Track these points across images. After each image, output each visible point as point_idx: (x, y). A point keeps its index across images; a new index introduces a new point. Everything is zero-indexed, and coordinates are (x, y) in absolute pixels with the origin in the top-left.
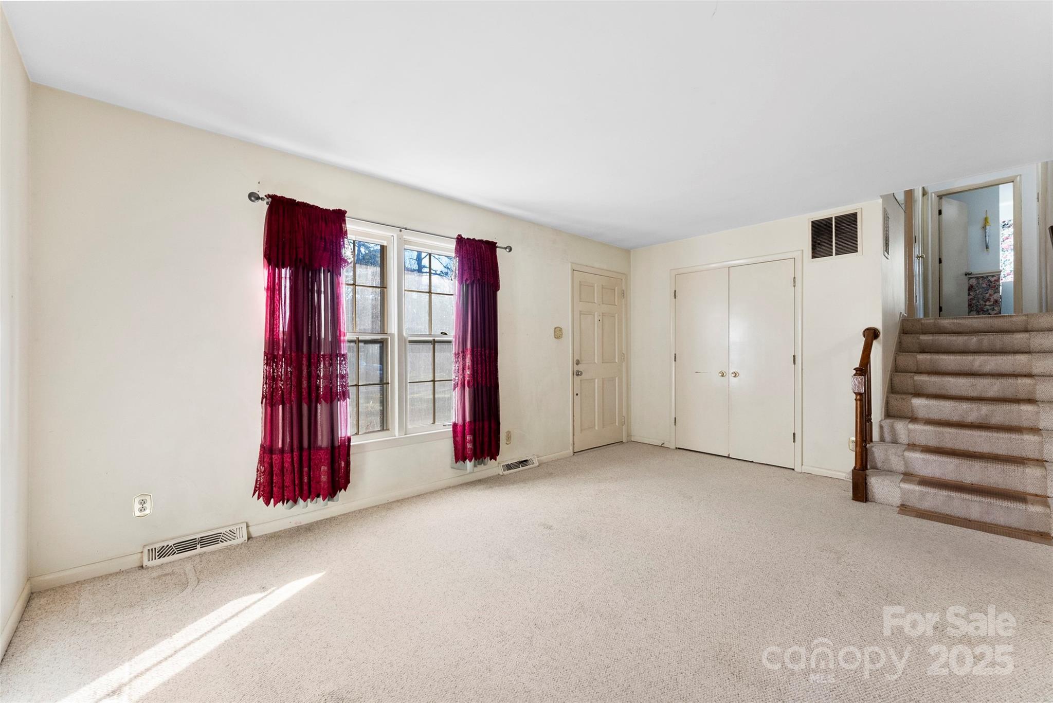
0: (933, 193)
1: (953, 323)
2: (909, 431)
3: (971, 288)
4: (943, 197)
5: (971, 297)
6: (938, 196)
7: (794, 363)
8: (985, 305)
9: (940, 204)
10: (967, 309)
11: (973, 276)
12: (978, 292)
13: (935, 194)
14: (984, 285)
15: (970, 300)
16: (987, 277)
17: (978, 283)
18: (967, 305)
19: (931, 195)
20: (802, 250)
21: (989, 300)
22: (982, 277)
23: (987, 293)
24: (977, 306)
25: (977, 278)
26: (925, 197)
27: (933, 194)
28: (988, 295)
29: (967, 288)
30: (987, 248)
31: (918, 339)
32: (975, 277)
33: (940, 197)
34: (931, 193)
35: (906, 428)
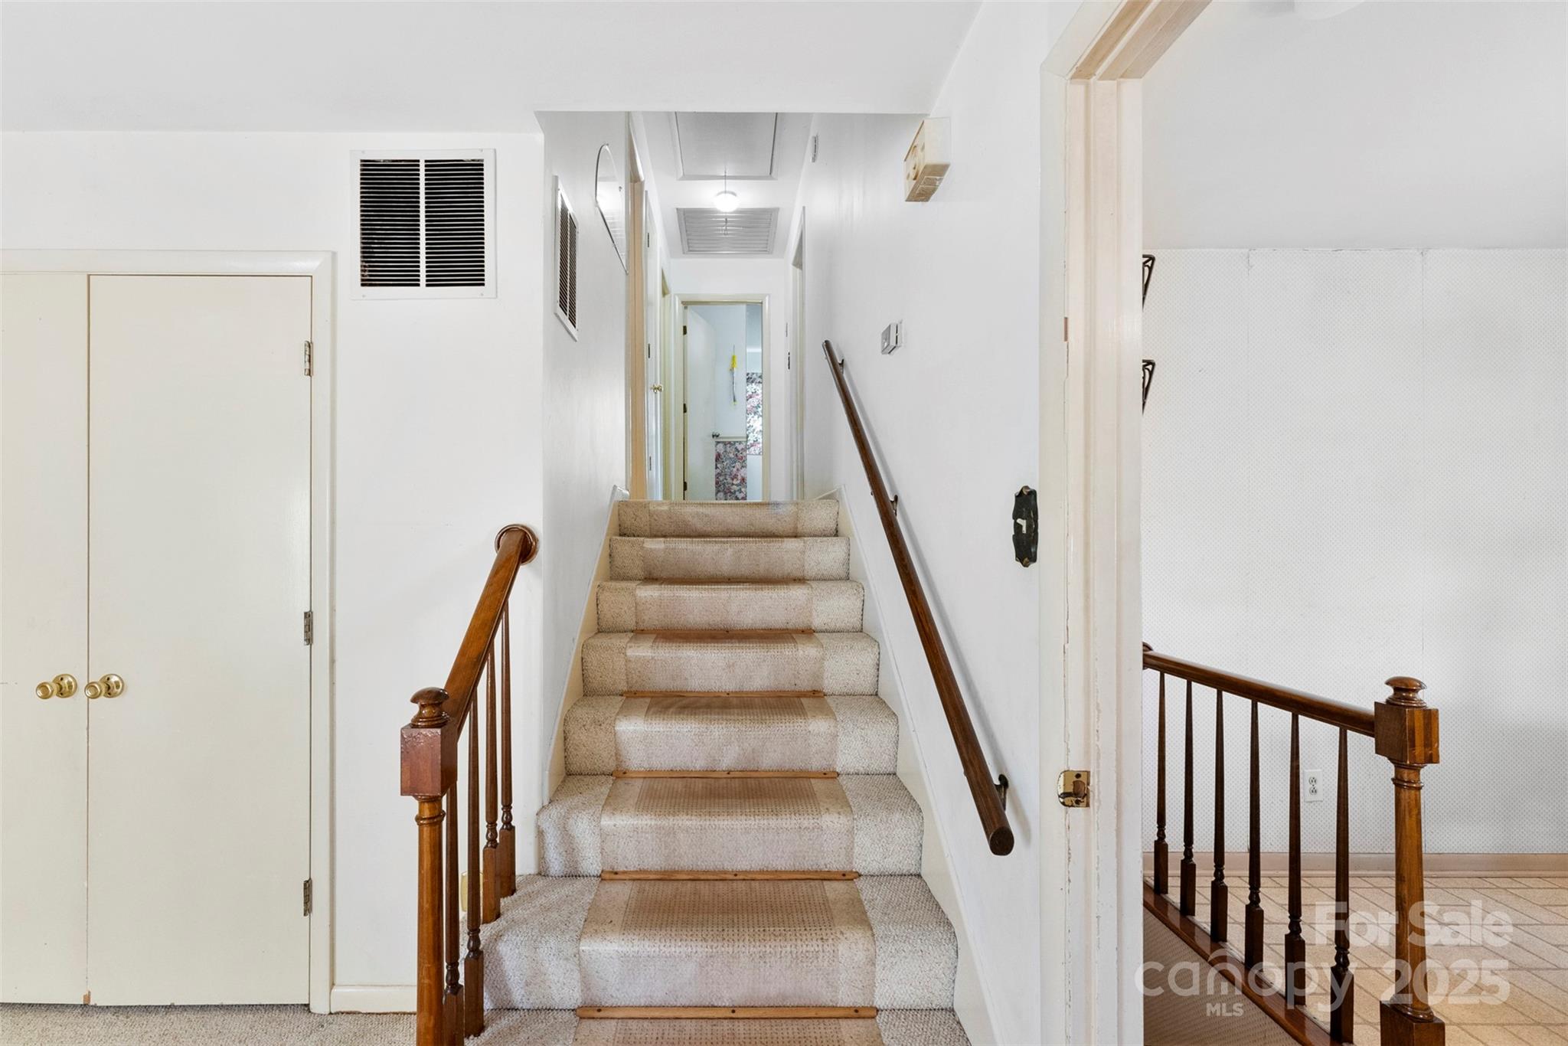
0: (678, 295)
1: (698, 514)
2: (604, 836)
3: (718, 458)
4: (689, 307)
5: (718, 471)
6: (682, 302)
7: (309, 640)
8: (733, 484)
9: (685, 317)
10: (713, 488)
11: (722, 440)
12: (725, 464)
13: (679, 298)
14: (731, 455)
15: (718, 475)
16: (735, 442)
17: (725, 451)
18: (714, 483)
19: (675, 298)
20: (334, 254)
21: (735, 477)
22: (730, 443)
23: (734, 467)
24: (724, 484)
25: (725, 444)
26: (667, 296)
27: (677, 299)
28: (735, 469)
29: (715, 457)
30: (735, 400)
31: (642, 548)
32: (723, 442)
33: (686, 304)
34: (675, 295)
35: (597, 831)
